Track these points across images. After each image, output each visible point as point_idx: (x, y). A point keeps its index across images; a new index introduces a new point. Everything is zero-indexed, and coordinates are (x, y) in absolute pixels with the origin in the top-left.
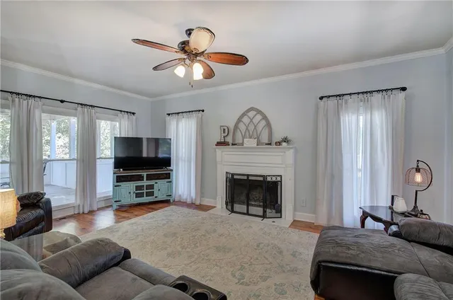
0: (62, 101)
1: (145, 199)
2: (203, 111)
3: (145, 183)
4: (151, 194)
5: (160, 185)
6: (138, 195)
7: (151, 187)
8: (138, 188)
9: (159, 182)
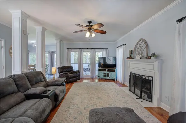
0: (88, 48)
1: (106, 78)
2: (126, 44)
3: (106, 72)
4: (108, 76)
5: (111, 74)
6: (104, 76)
7: (108, 74)
8: (105, 73)
9: (111, 72)
